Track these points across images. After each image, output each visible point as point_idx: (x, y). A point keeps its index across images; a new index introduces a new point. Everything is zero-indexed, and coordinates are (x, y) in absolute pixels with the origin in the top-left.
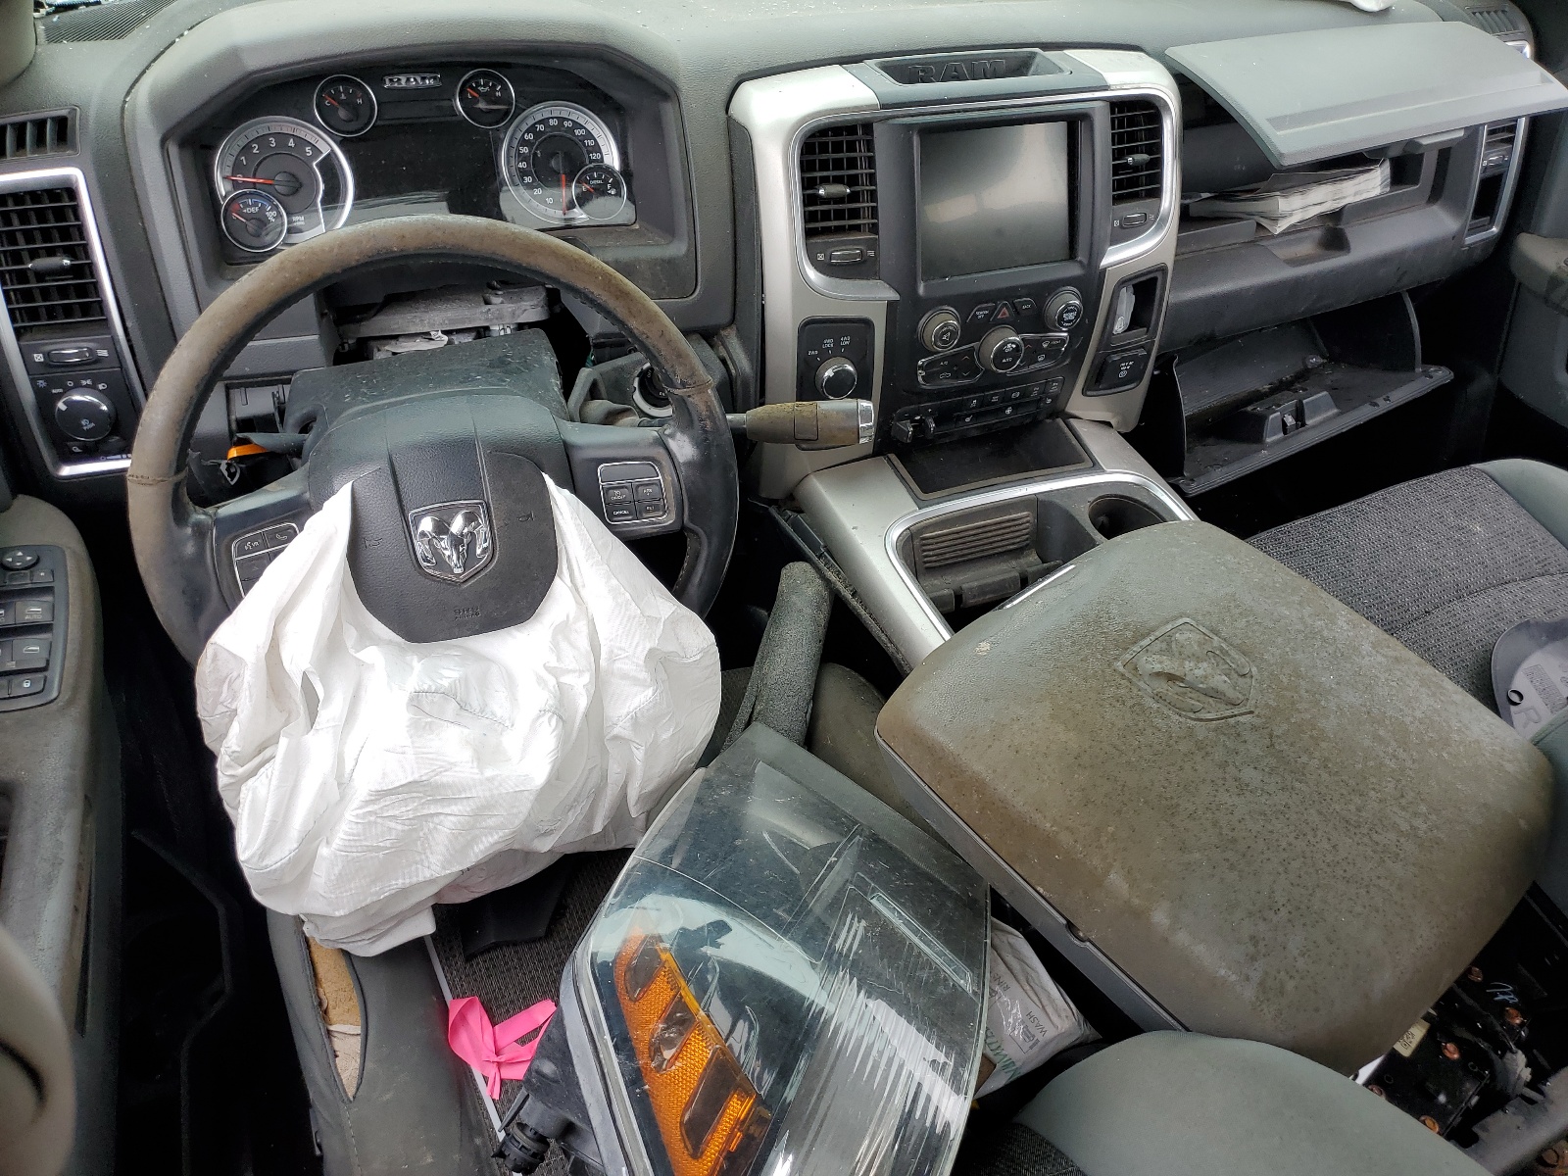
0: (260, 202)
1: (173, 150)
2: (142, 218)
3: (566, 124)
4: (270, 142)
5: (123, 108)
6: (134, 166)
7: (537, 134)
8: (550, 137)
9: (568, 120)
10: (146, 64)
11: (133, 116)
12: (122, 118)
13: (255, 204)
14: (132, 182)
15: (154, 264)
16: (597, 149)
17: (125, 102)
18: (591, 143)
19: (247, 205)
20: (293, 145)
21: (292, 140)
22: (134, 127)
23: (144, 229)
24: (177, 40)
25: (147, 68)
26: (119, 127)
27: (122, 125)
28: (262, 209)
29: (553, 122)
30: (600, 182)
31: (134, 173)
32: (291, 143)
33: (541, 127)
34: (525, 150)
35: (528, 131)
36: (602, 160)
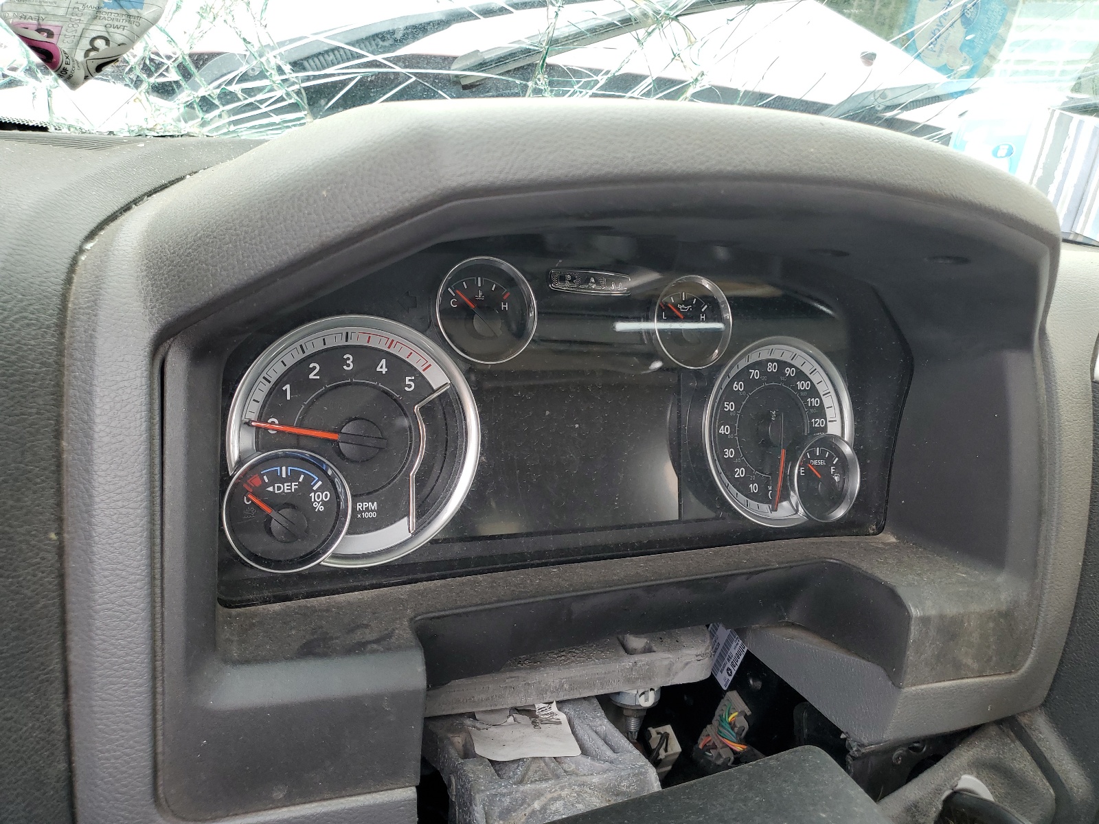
0: (304, 473)
1: (177, 363)
2: (60, 520)
3: (788, 371)
4: (344, 362)
5: (74, 262)
6: (71, 393)
7: (750, 383)
8: (766, 388)
9: (791, 366)
10: (135, 195)
11: (98, 281)
12: (69, 281)
13: (293, 477)
14: (58, 435)
15: (64, 637)
16: (820, 412)
17: (81, 250)
18: (814, 402)
19: (275, 478)
20: (384, 370)
21: (384, 361)
22: (95, 303)
23: (61, 551)
24: (188, 176)
25: (136, 202)
26: (56, 300)
27: (64, 298)
28: (306, 487)
29: (771, 368)
30: (821, 463)
31: (69, 412)
32: (382, 367)
33: (755, 374)
34: (730, 407)
35: (737, 377)
36: (825, 429)
